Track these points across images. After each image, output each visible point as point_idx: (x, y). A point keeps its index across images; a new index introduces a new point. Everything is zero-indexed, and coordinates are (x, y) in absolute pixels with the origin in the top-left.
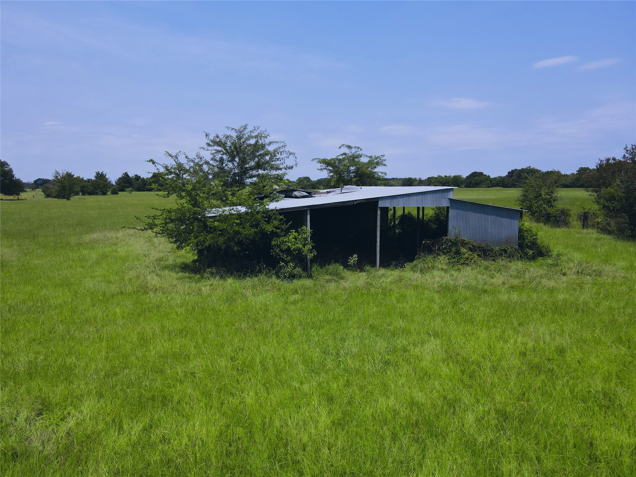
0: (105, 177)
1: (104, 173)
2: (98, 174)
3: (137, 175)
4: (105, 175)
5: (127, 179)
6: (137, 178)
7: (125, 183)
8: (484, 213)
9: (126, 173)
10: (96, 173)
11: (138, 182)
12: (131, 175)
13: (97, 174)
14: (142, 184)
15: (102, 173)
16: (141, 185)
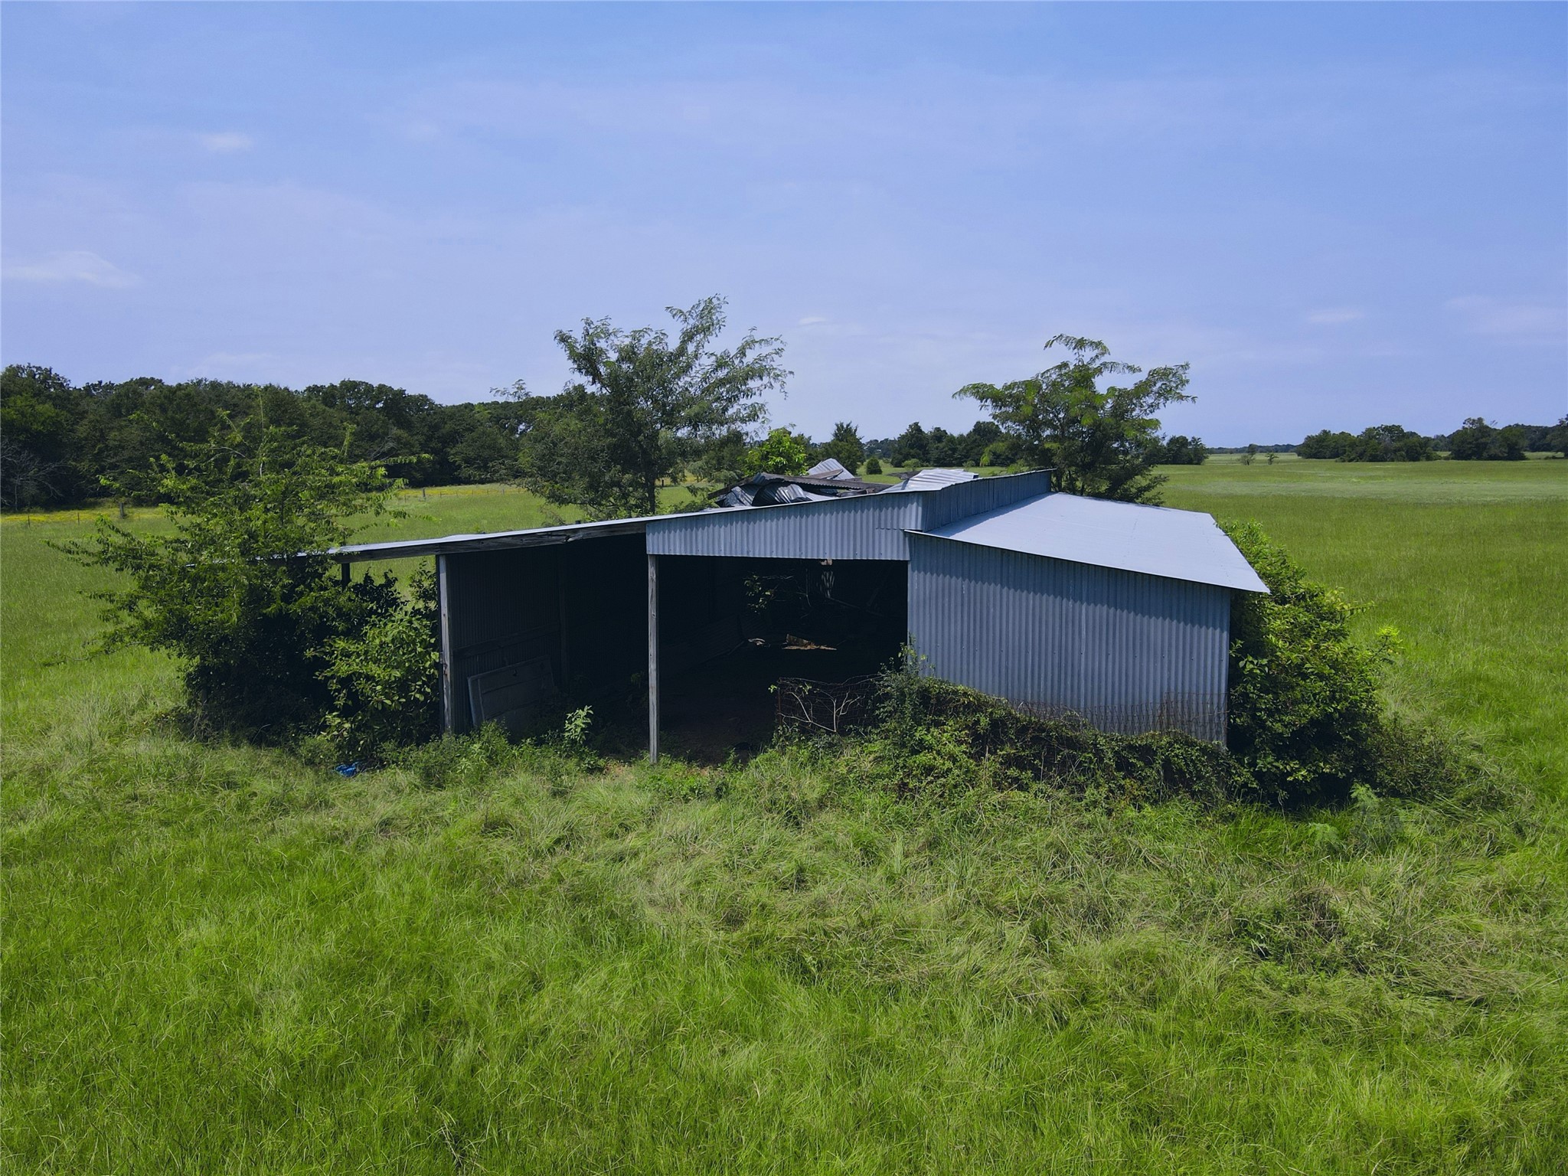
0: (854, 435)
1: (853, 426)
2: (840, 427)
3: (938, 429)
4: (856, 430)
5: (917, 437)
6: (939, 435)
7: (911, 447)
8: (1059, 592)
9: (916, 424)
10: (837, 425)
11: (941, 445)
12: (927, 428)
13: (838, 429)
14: (950, 449)
15: (848, 425)
16: (946, 452)
